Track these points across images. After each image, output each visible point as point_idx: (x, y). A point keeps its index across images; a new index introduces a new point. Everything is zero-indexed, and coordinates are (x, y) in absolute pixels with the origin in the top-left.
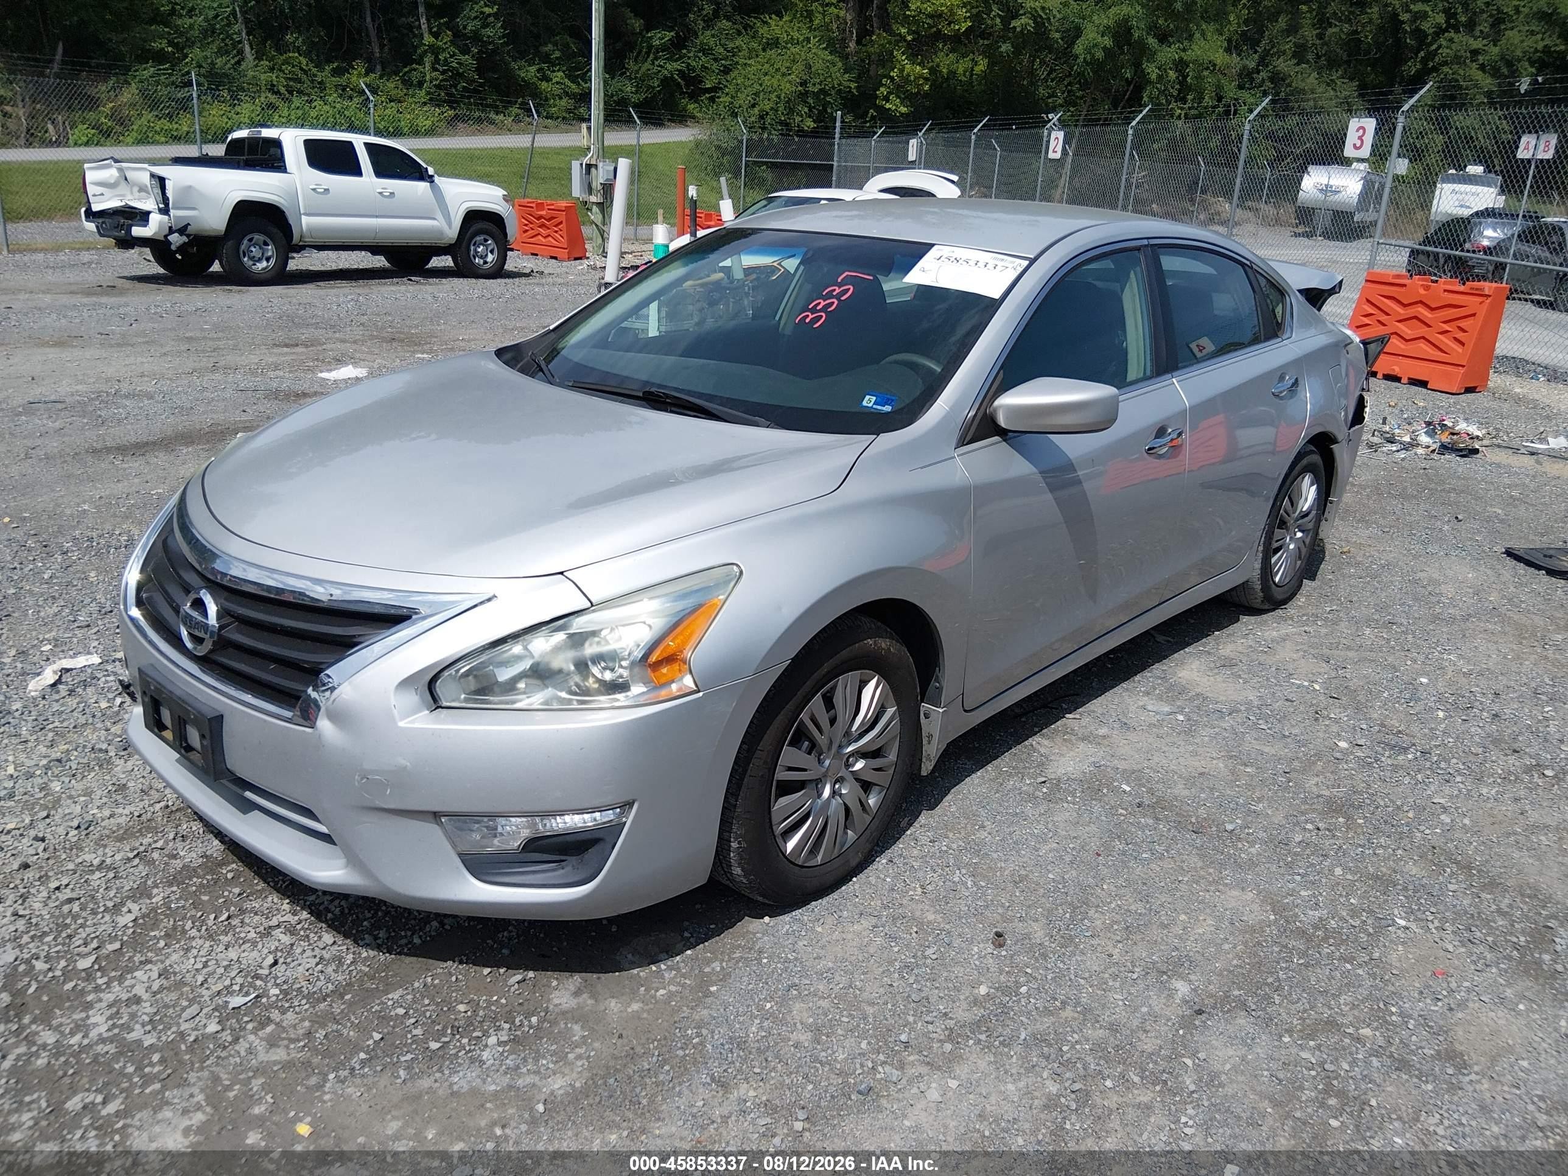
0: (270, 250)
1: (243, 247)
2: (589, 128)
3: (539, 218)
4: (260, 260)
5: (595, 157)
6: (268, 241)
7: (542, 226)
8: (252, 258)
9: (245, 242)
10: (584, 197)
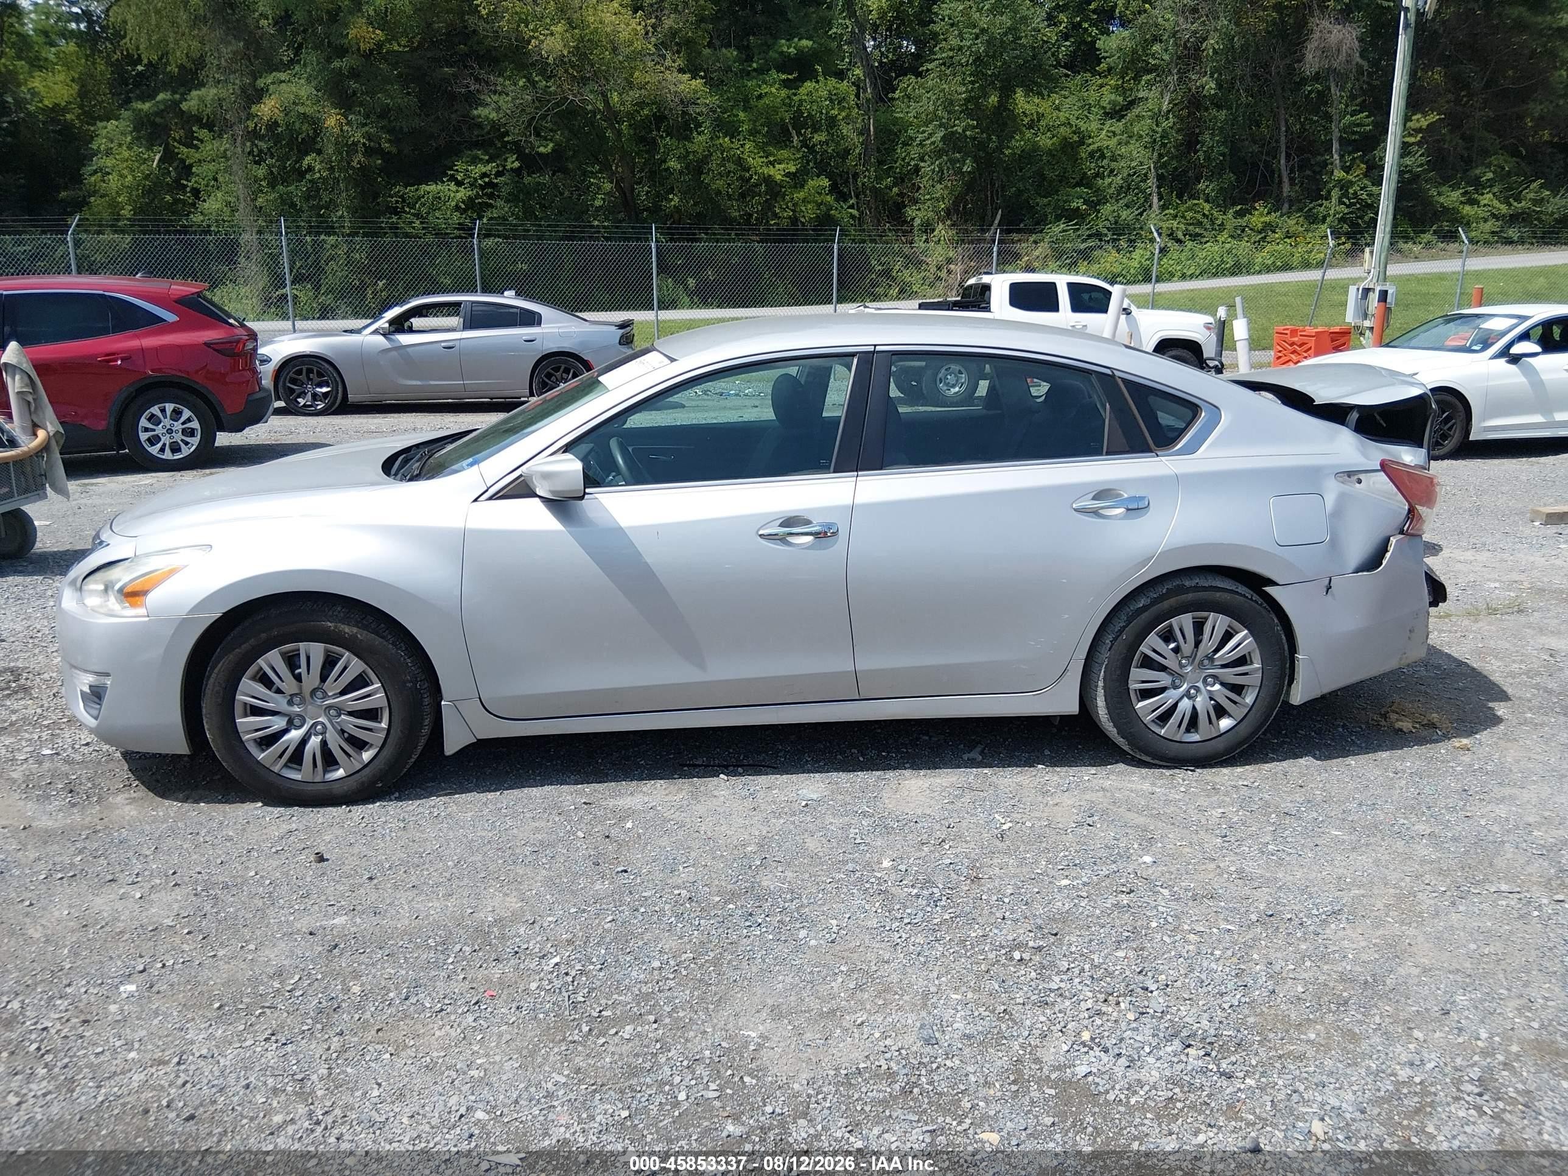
0: (963, 377)
1: (940, 375)
2: (1372, 252)
3: (1292, 344)
4: (954, 386)
5: (1375, 280)
6: (963, 370)
7: (1294, 352)
8: (947, 384)
9: (943, 371)
10: (1359, 322)
